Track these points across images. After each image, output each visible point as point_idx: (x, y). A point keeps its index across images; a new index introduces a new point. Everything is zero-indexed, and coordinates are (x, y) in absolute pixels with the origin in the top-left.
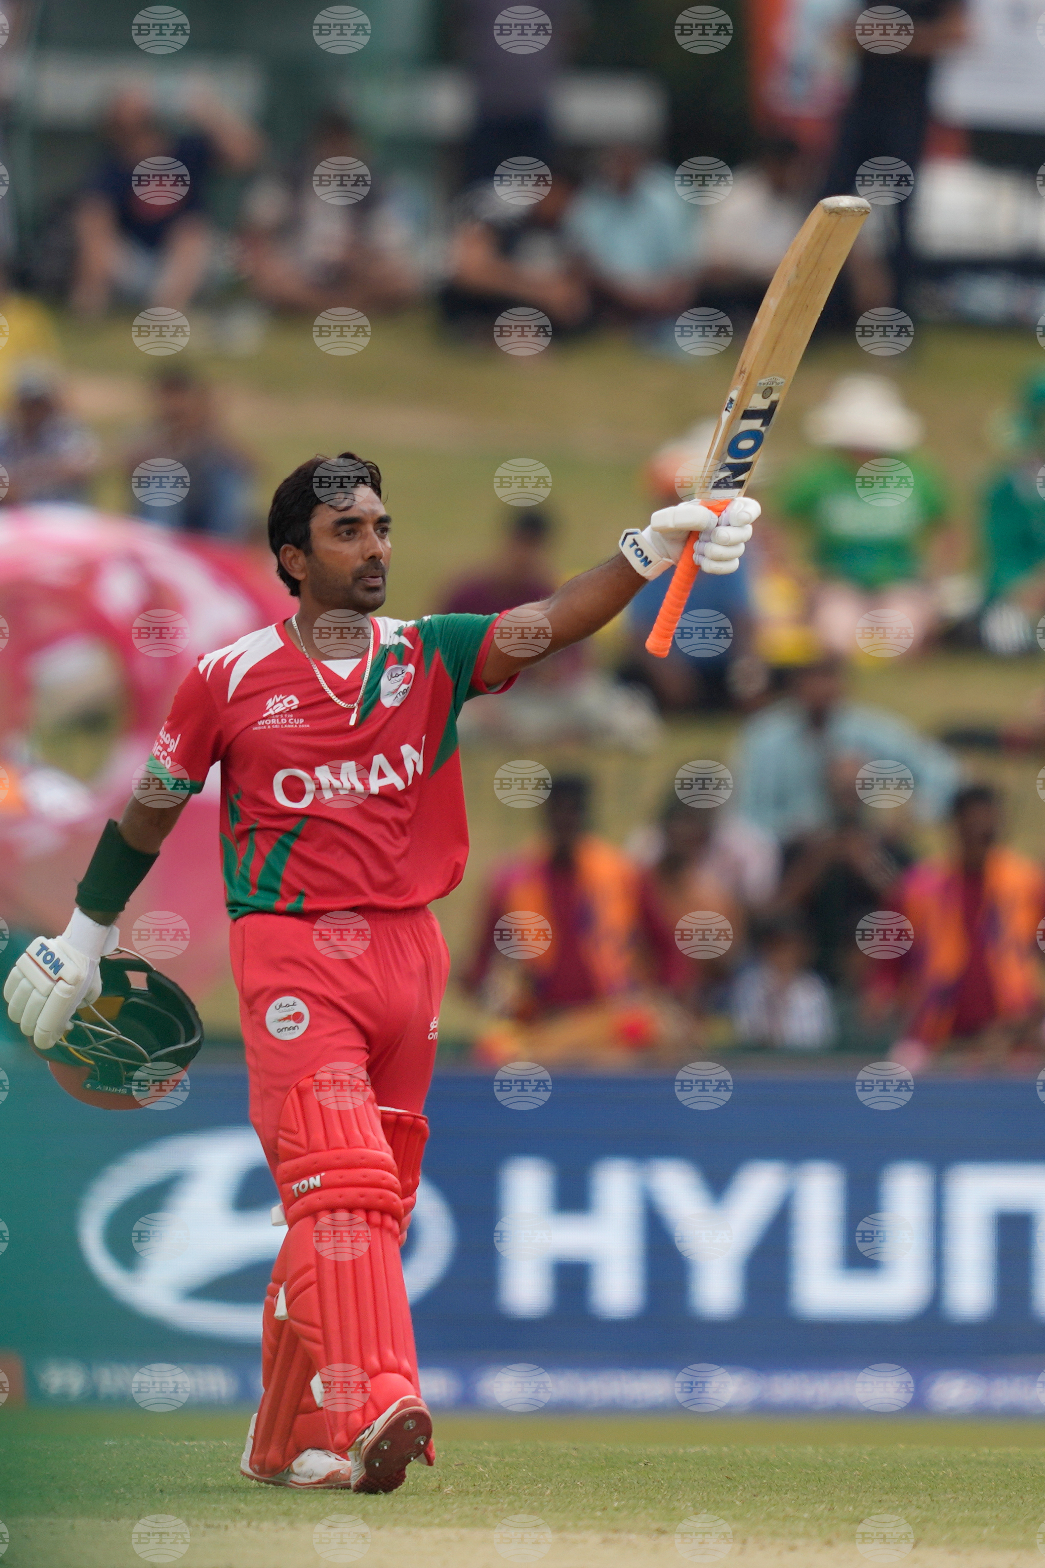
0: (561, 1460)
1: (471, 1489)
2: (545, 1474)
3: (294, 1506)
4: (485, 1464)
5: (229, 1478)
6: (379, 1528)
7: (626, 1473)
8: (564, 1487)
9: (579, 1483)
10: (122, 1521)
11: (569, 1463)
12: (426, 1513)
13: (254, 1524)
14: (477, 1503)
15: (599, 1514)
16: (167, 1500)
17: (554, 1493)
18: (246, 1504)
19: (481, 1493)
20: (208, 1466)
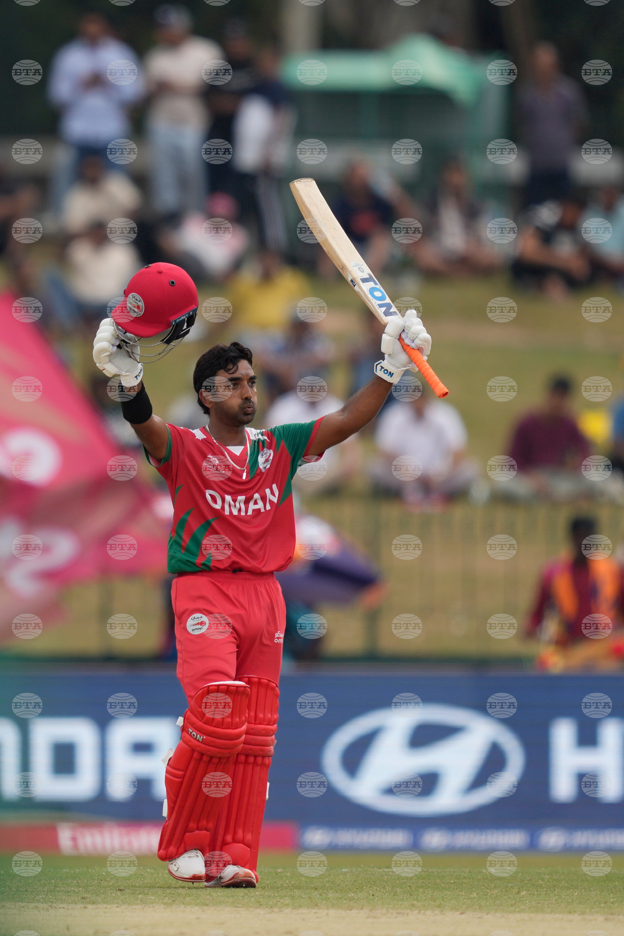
0: (583, 877)
1: (536, 893)
2: (574, 884)
3: (443, 903)
4: (543, 880)
5: (408, 888)
6: (487, 914)
7: (617, 883)
8: (584, 891)
9: (592, 889)
10: (353, 911)
11: (587, 879)
12: (512, 905)
13: (422, 912)
14: (539, 900)
15: (603, 905)
16: (376, 900)
17: (579, 895)
18: (417, 901)
19: (541, 895)
20: (397, 882)
